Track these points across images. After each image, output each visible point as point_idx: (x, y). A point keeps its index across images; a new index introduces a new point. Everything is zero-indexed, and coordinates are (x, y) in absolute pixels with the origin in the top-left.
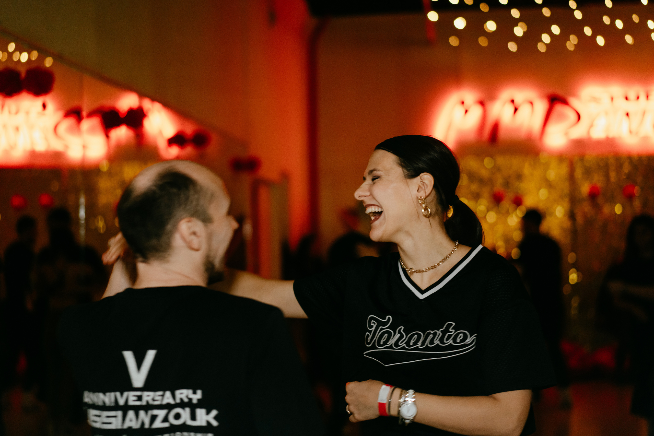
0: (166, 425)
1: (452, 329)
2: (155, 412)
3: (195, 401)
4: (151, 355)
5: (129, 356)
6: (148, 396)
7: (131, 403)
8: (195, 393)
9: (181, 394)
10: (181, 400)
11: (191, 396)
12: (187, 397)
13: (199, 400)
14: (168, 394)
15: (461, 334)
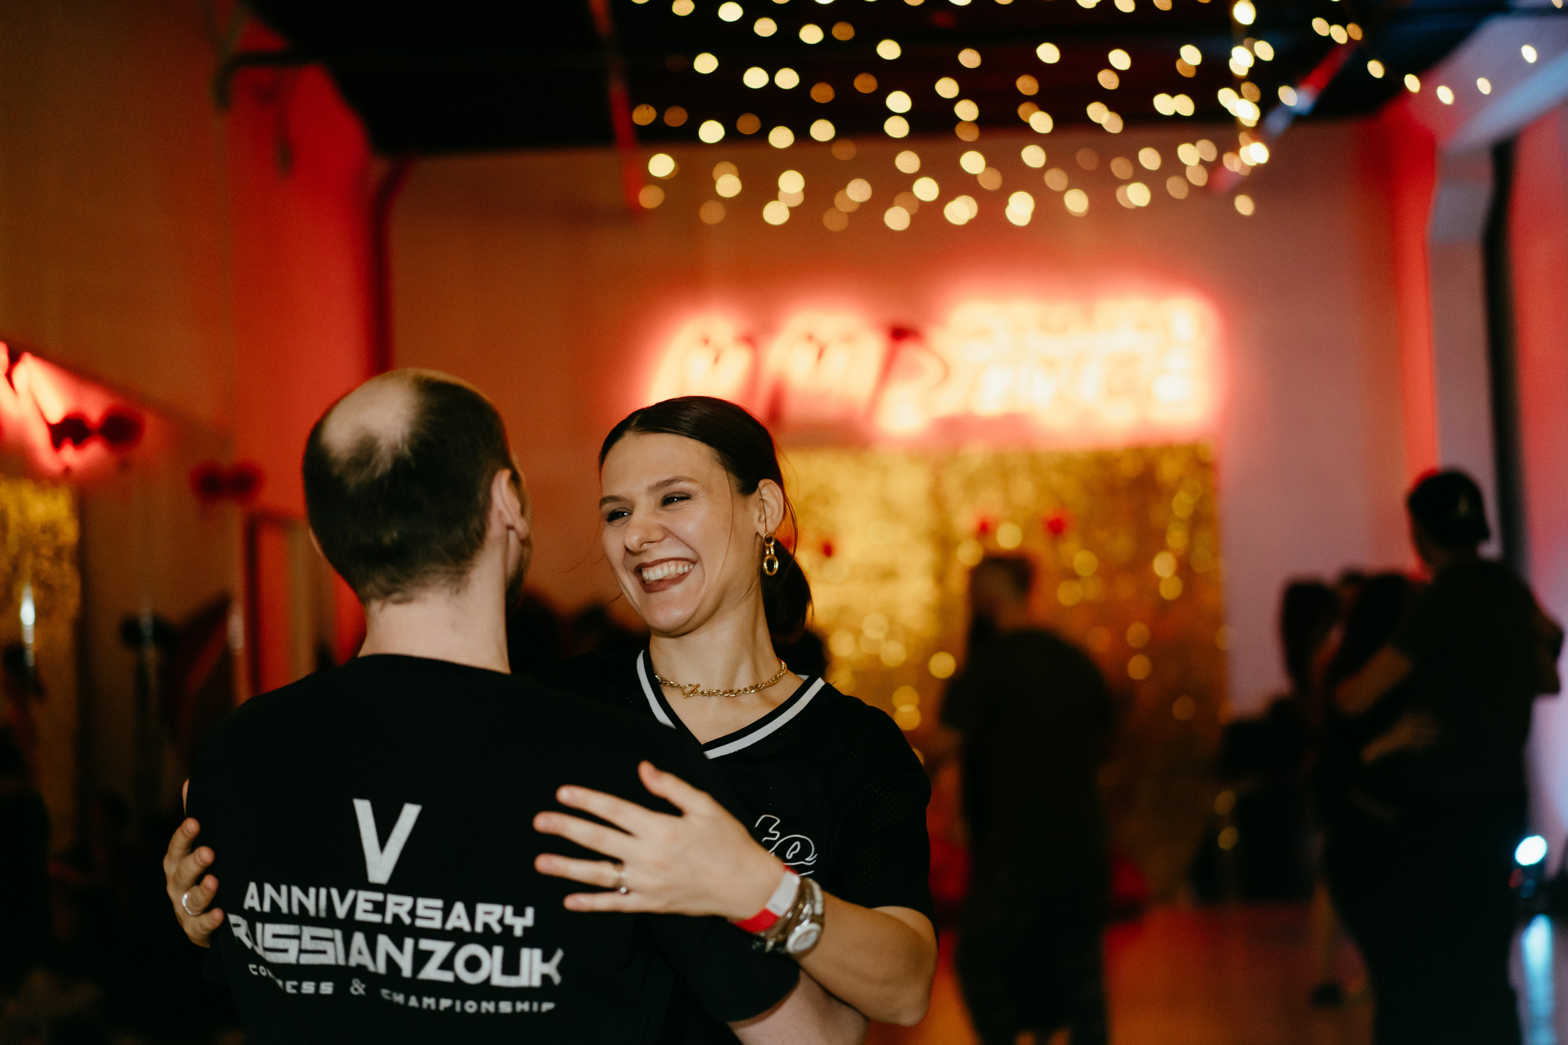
0: (447, 977)
1: (774, 829)
2: (425, 944)
3: (518, 932)
4: (410, 814)
5: (363, 809)
6: (399, 905)
7: (360, 916)
8: (519, 913)
9: (488, 913)
10: (487, 926)
11: (509, 919)
12: (501, 921)
13: (526, 929)
14: (459, 908)
15: (798, 843)
